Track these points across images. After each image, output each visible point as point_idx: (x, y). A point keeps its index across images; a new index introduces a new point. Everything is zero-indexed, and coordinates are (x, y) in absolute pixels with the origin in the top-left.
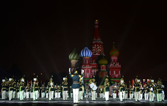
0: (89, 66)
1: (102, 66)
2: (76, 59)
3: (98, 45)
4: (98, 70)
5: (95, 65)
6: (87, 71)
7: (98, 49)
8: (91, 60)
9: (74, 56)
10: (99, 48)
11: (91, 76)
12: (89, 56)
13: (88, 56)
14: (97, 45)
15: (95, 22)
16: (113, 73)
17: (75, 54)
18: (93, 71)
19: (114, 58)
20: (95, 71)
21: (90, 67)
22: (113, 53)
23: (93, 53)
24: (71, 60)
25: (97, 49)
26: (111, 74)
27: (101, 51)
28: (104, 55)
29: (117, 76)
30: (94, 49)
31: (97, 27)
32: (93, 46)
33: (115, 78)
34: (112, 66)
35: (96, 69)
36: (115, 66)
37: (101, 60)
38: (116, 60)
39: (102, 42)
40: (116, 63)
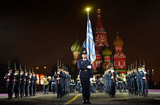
1: (105, 57)
2: (79, 51)
3: (101, 36)
4: (102, 61)
5: (98, 56)
7: (101, 39)
9: (76, 47)
10: (103, 39)
11: (95, 68)
14: (100, 36)
15: (98, 12)
16: (118, 64)
17: (78, 45)
18: (97, 63)
19: (118, 48)
20: (99, 62)
23: (96, 44)
24: (74, 52)
26: (116, 65)
27: (104, 41)
28: (107, 45)
29: (122, 67)
30: (97, 39)
31: (100, 16)
32: (95, 36)
33: (120, 69)
34: (116, 56)
35: (100, 60)
36: (119, 57)
37: (105, 51)
38: (120, 50)
39: (106, 32)
40: (121, 53)
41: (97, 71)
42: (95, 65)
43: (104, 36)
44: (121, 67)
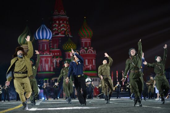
0: (48, 54)
3: (61, 22)
4: (62, 59)
5: (57, 52)
6: (45, 60)
7: (61, 27)
8: (51, 44)
10: (63, 26)
11: (52, 68)
12: (48, 38)
13: (46, 38)
14: (59, 22)
16: (85, 63)
18: (54, 61)
19: (86, 40)
20: (57, 60)
21: (50, 54)
22: (85, 32)
23: (54, 34)
24: (21, 45)
25: (59, 27)
27: (65, 30)
28: (70, 36)
29: (90, 67)
30: (55, 27)
32: (53, 22)
33: (88, 70)
34: (83, 52)
35: (59, 57)
36: (86, 52)
37: (66, 44)
38: (88, 43)
39: (68, 17)
40: (89, 48)
41: (55, 72)
42: (52, 63)
43: (65, 22)
44: (88, 67)
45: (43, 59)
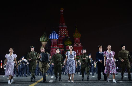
0: (56, 47)
1: (67, 47)
2: (46, 41)
3: (63, 29)
4: (64, 50)
5: (61, 46)
7: (64, 32)
8: (58, 42)
9: (44, 38)
12: (56, 38)
17: (45, 37)
20: (61, 50)
21: (58, 47)
22: (76, 35)
23: (59, 36)
24: (42, 42)
25: (62, 32)
27: (66, 34)
28: (68, 37)
29: (79, 54)
30: (60, 32)
31: (63, 14)
32: (59, 30)
34: (75, 46)
36: (77, 46)
37: (66, 42)
38: (78, 41)
40: (79, 44)
43: (66, 30)
45: (54, 50)
